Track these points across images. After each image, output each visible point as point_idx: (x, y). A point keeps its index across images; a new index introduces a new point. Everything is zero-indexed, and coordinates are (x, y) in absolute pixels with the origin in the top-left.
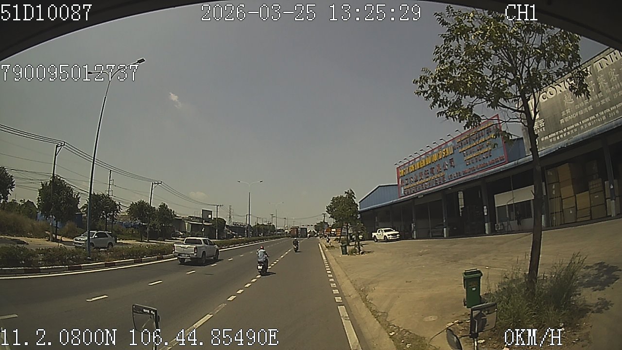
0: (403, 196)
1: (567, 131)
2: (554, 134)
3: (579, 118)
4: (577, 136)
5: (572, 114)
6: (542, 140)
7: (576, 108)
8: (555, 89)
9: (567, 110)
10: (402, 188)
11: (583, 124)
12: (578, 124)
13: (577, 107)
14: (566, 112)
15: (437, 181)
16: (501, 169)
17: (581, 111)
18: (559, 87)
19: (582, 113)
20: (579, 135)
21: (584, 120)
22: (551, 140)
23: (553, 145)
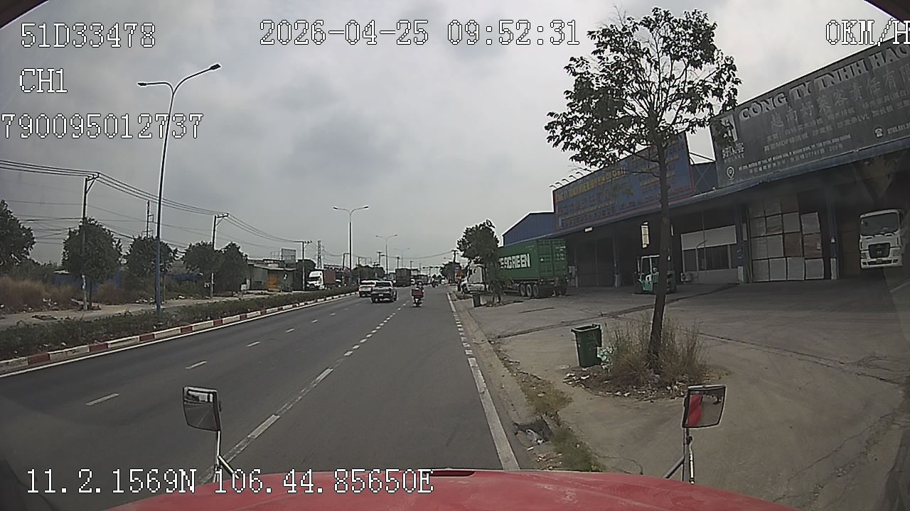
0: (560, 230)
1: (773, 161)
2: (756, 164)
3: (789, 148)
4: (784, 169)
5: (780, 141)
6: (740, 169)
7: (786, 134)
8: (760, 105)
9: (774, 135)
10: (560, 219)
11: (793, 156)
12: (787, 155)
13: (787, 132)
14: (772, 138)
15: (605, 211)
16: (686, 201)
17: (793, 138)
18: (765, 103)
19: (794, 141)
20: (787, 169)
21: (795, 150)
22: (751, 171)
23: (754, 177)
